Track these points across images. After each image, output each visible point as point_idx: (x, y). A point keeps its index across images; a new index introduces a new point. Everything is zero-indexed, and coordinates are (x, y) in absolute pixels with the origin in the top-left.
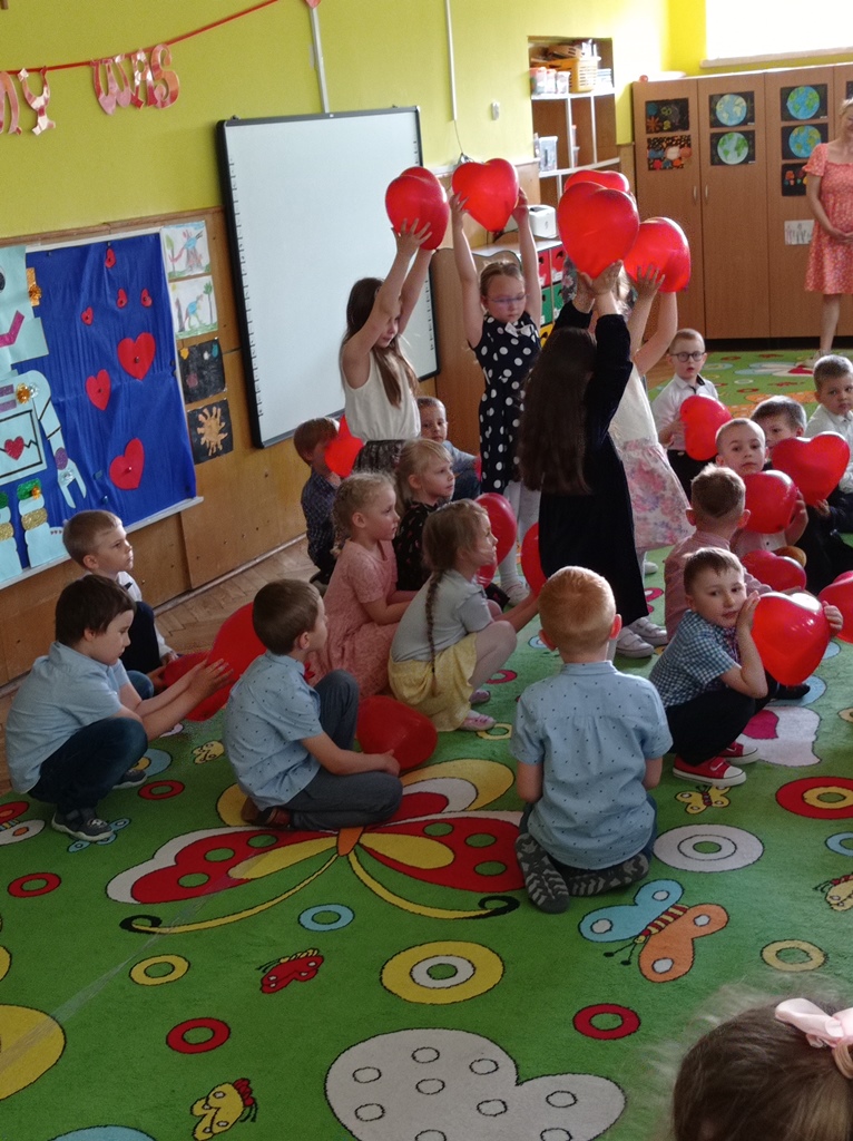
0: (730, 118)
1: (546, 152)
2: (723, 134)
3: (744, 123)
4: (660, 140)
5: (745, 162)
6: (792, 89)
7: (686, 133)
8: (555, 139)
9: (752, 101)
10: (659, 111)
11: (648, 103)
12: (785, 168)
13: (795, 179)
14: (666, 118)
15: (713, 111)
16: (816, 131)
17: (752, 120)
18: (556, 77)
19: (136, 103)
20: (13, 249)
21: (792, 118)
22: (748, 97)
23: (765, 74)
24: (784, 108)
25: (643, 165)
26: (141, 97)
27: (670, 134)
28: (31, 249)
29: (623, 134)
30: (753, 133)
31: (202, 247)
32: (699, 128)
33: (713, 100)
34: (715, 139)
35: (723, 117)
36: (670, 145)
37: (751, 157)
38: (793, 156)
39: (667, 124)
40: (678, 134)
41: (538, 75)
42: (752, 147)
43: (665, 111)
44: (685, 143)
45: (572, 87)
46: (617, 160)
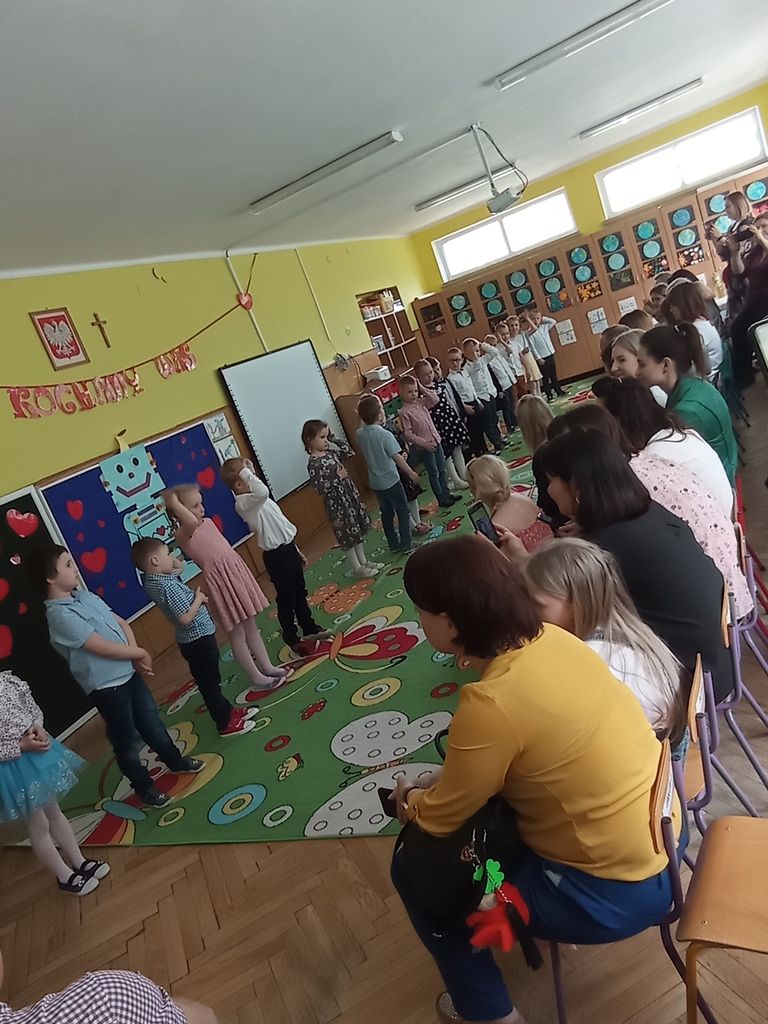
0: (459, 306)
1: (378, 343)
2: (458, 314)
3: (466, 306)
4: (432, 324)
5: (471, 323)
6: (482, 286)
7: (442, 318)
8: (381, 336)
9: (466, 296)
10: (427, 311)
11: (421, 308)
12: (490, 321)
14: (431, 314)
15: (450, 305)
16: (499, 301)
17: (469, 304)
18: (373, 310)
19: (179, 371)
20: (139, 446)
21: (486, 299)
22: (464, 294)
23: (469, 282)
24: (481, 295)
25: (427, 337)
26: (180, 368)
27: (435, 320)
28: (147, 444)
29: (414, 326)
30: (471, 309)
31: (225, 424)
32: (447, 314)
33: (449, 300)
34: (455, 317)
35: (456, 306)
36: (436, 325)
37: (473, 320)
38: (491, 315)
40: (439, 319)
41: (364, 311)
42: (472, 316)
43: (430, 311)
44: (443, 322)
45: (383, 312)
46: (414, 338)
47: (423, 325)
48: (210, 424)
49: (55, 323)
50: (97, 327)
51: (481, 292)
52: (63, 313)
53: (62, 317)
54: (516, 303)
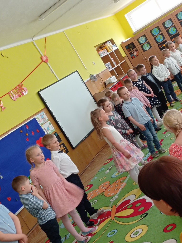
0: (143, 42)
1: (108, 66)
2: (143, 45)
3: (146, 41)
4: (131, 52)
5: (150, 48)
6: (152, 30)
8: (109, 62)
9: (145, 36)
10: (128, 47)
11: (125, 47)
12: (158, 45)
13: (162, 46)
15: (139, 42)
16: (161, 35)
17: (147, 39)
21: (155, 35)
23: (145, 30)
24: (152, 34)
25: (130, 58)
26: (20, 95)
27: (133, 50)
28: (10, 132)
29: (123, 54)
30: (149, 42)
31: (45, 116)
32: (138, 46)
33: (138, 40)
35: (141, 42)
36: (134, 52)
37: (151, 47)
38: (159, 42)
39: (131, 49)
41: (100, 53)
43: (130, 46)
44: (137, 50)
45: (108, 51)
46: (125, 60)
47: (128, 53)
48: (38, 118)
51: (151, 33)
54: (169, 35)
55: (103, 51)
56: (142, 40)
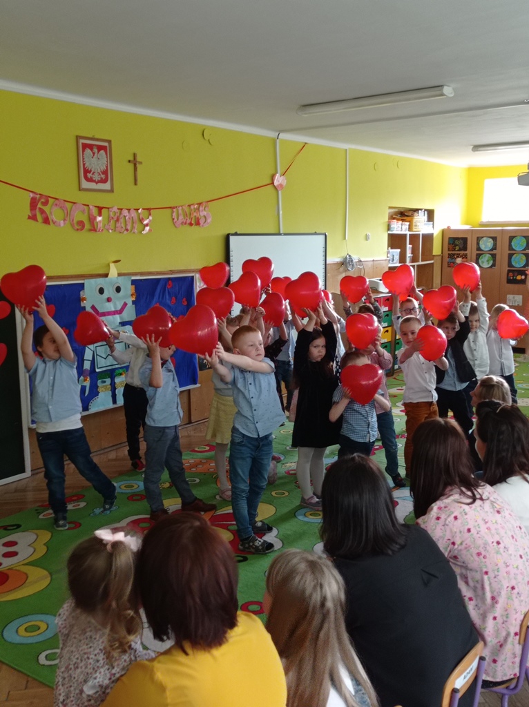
0: (485, 248)
1: (393, 256)
2: (482, 254)
3: (492, 250)
4: (454, 255)
5: (491, 267)
6: (514, 237)
7: (466, 252)
8: (399, 250)
9: (496, 241)
10: (454, 242)
11: (450, 238)
12: (509, 271)
13: (513, 277)
14: (457, 245)
15: (478, 244)
16: (524, 256)
17: (495, 249)
18: (402, 225)
19: (191, 224)
20: (126, 277)
21: (514, 250)
22: (494, 239)
23: (502, 230)
24: (510, 245)
25: (445, 264)
26: (193, 222)
27: (459, 252)
28: (134, 278)
29: (437, 249)
30: (495, 255)
32: (471, 250)
33: (478, 239)
34: (478, 256)
35: (482, 247)
36: (458, 257)
37: (494, 265)
38: (513, 266)
39: (457, 248)
40: (462, 252)
41: (392, 223)
42: (494, 261)
43: (457, 242)
44: (465, 256)
45: (410, 229)
46: (432, 262)
47: (446, 253)
49: (96, 150)
50: (131, 166)
52: (106, 144)
53: (104, 148)
55: (400, 222)
56: (486, 244)
